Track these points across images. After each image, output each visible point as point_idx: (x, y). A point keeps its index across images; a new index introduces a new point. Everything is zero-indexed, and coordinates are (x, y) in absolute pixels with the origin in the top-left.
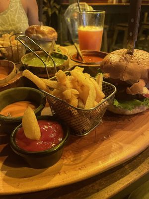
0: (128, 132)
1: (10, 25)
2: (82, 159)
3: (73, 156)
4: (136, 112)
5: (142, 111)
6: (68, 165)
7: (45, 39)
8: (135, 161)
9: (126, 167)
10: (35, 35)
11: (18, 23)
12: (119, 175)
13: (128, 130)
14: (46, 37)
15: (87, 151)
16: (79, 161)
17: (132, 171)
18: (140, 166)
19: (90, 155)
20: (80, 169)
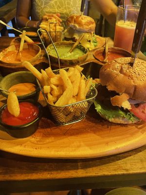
0: (98, 137)
1: (65, 8)
2: (45, 142)
3: (41, 138)
4: (119, 123)
5: (126, 123)
6: (32, 142)
7: (80, 29)
8: (90, 162)
9: (79, 164)
10: (73, 24)
11: (72, 7)
12: (68, 166)
13: (98, 135)
14: (81, 28)
15: (53, 138)
16: (41, 143)
17: (82, 169)
18: (91, 169)
19: (52, 142)
20: (36, 148)
